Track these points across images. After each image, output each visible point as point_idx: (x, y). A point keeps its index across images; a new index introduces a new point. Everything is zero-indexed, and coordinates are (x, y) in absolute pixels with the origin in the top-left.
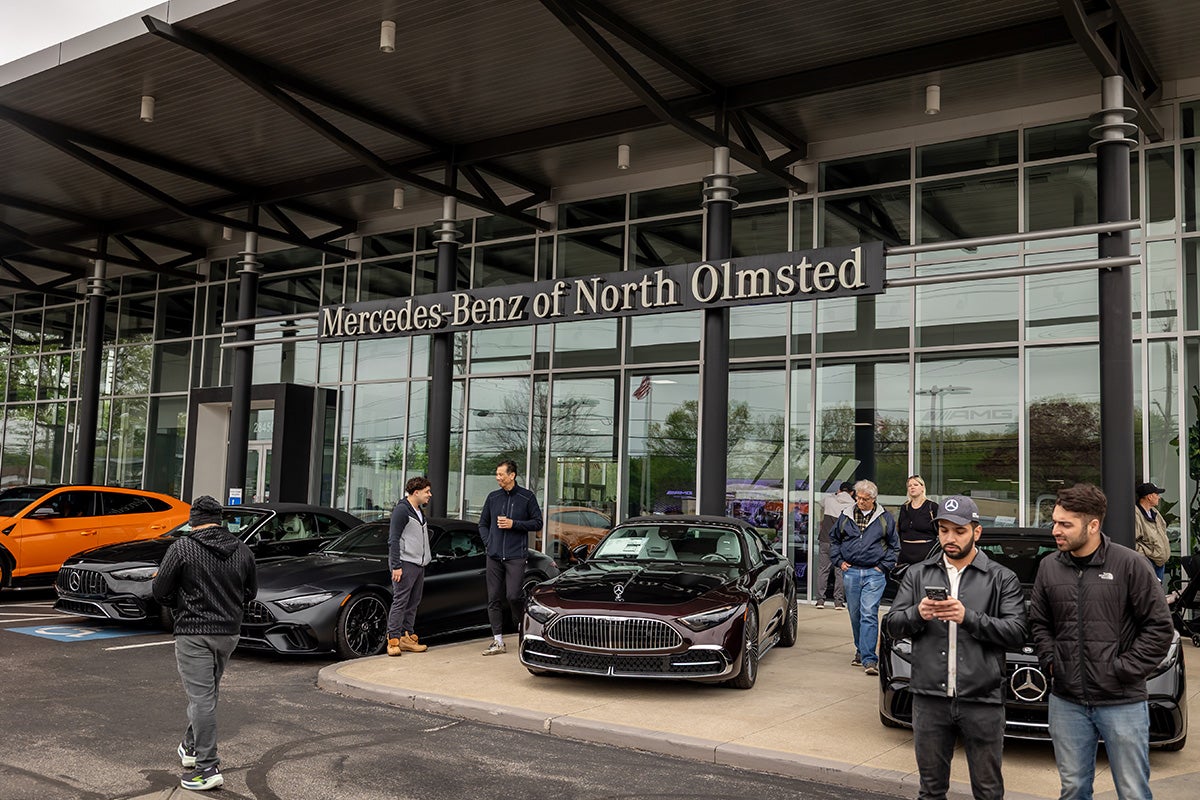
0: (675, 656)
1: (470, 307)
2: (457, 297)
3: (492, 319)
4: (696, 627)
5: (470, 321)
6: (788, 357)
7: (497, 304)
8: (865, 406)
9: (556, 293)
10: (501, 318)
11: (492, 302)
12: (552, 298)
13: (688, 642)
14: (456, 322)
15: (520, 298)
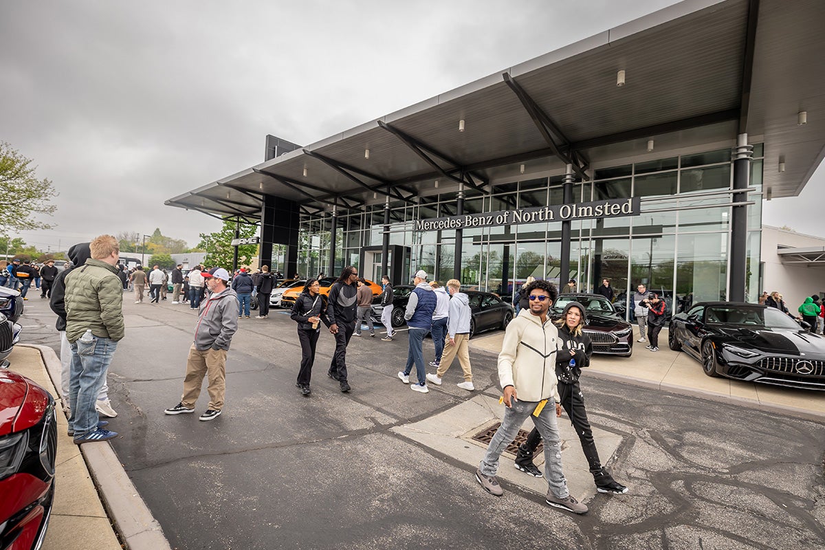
0: (611, 346)
1: (472, 220)
2: (467, 217)
3: (480, 224)
4: (620, 335)
5: (472, 224)
6: (580, 237)
7: (482, 219)
8: (598, 254)
9: (505, 215)
10: (484, 224)
11: (480, 219)
12: (503, 217)
13: (618, 341)
14: (466, 225)
15: (491, 217)
